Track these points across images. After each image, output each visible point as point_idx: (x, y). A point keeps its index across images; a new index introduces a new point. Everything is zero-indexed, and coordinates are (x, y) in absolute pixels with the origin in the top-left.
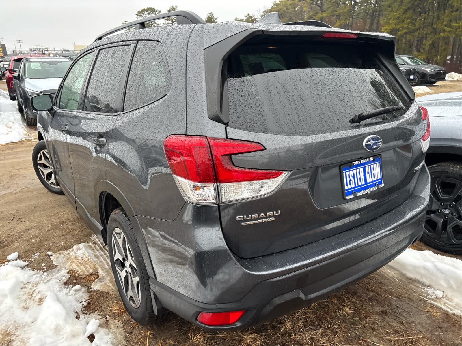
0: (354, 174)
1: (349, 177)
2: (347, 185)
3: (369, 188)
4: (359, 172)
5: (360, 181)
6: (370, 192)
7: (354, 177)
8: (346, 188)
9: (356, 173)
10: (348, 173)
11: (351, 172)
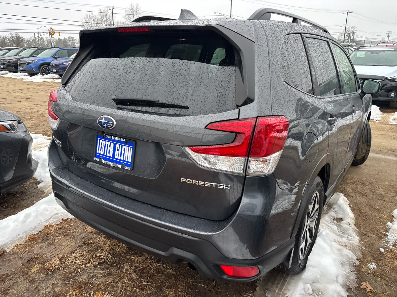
0: (105, 144)
1: (101, 144)
2: (99, 150)
3: (113, 163)
4: (110, 145)
5: (109, 153)
6: (113, 166)
7: (105, 146)
8: (98, 152)
9: (108, 145)
10: (101, 141)
11: (104, 142)
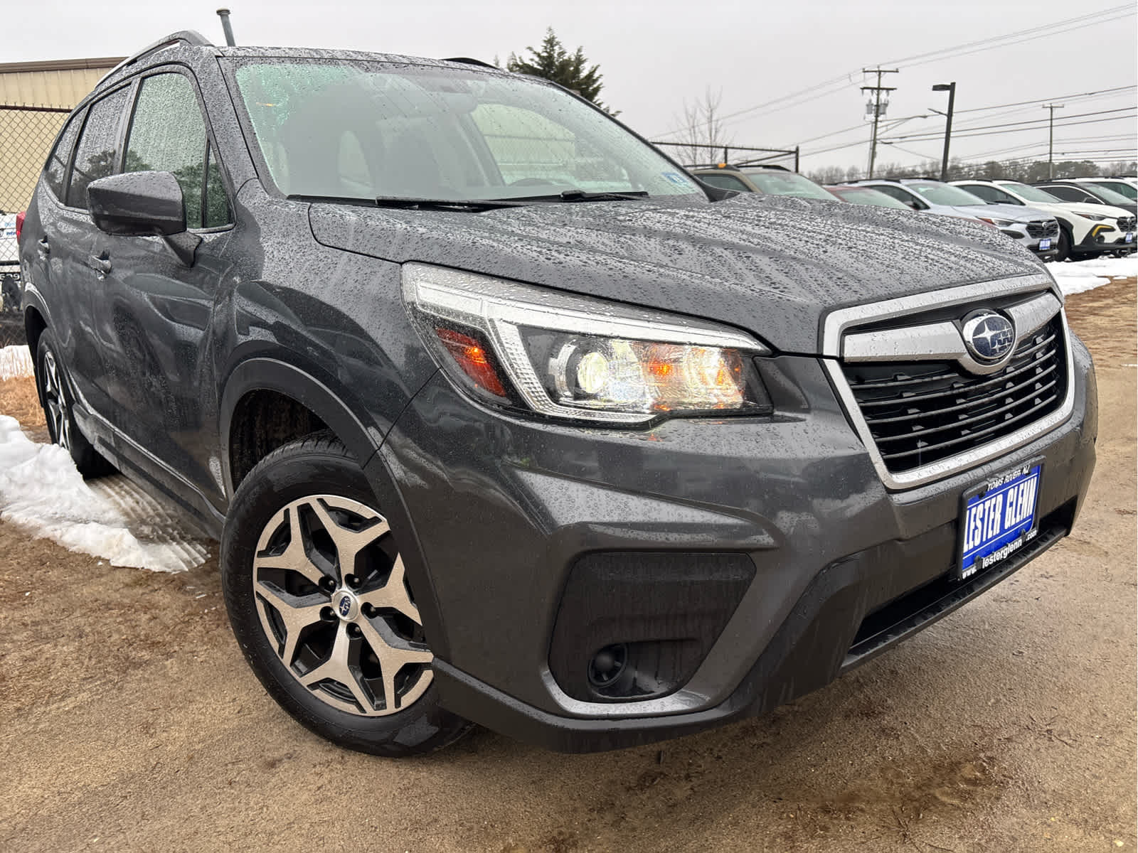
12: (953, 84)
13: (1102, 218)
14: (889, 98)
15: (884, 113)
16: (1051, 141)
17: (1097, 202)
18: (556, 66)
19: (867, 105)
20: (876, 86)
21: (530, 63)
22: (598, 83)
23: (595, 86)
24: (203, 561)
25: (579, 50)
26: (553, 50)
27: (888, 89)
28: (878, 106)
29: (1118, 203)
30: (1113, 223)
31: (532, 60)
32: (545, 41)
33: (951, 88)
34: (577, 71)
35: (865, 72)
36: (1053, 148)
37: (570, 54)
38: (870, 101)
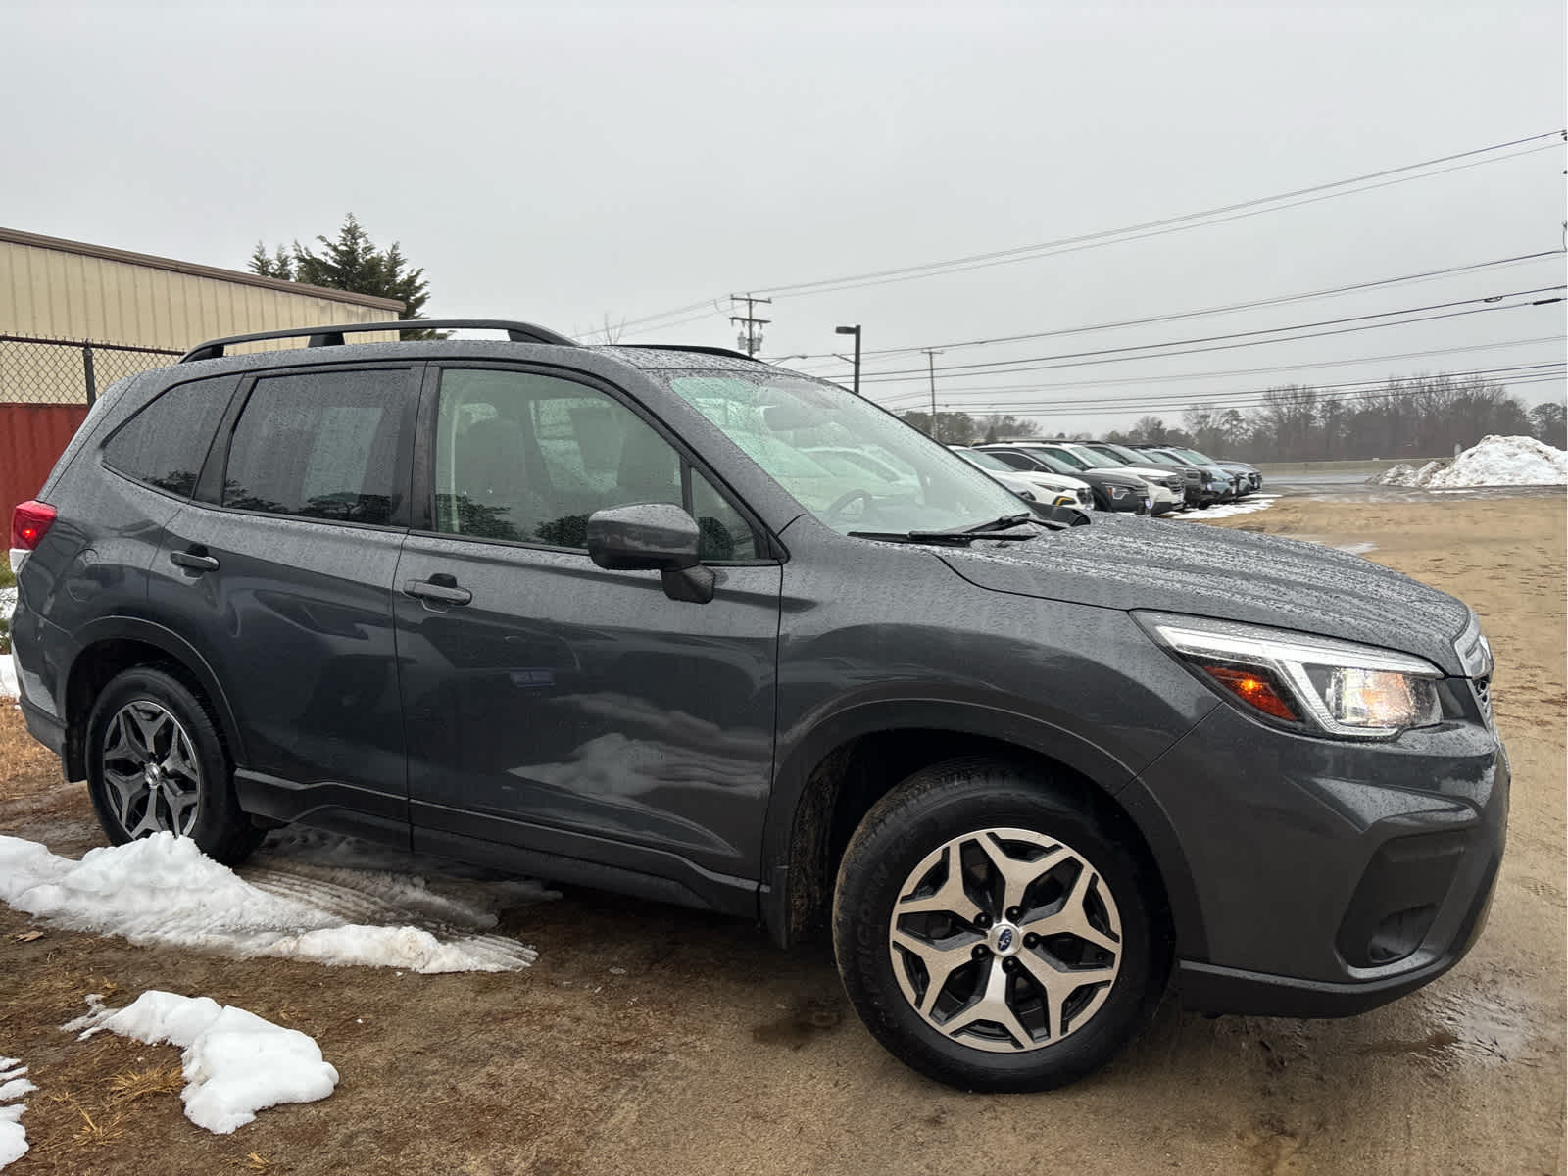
12: (858, 328)
13: (1063, 490)
14: (763, 332)
15: (758, 350)
16: (933, 390)
17: (1050, 472)
18: (360, 264)
19: (739, 339)
20: (748, 317)
21: (323, 258)
22: (423, 292)
23: (418, 295)
24: (536, 953)
25: (395, 247)
26: (357, 244)
27: (761, 322)
28: (750, 340)
29: (1065, 472)
30: (1072, 495)
31: (326, 254)
32: (343, 231)
33: (857, 331)
34: (392, 274)
35: (733, 299)
36: (936, 398)
37: (382, 250)
38: (742, 333)
